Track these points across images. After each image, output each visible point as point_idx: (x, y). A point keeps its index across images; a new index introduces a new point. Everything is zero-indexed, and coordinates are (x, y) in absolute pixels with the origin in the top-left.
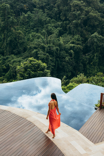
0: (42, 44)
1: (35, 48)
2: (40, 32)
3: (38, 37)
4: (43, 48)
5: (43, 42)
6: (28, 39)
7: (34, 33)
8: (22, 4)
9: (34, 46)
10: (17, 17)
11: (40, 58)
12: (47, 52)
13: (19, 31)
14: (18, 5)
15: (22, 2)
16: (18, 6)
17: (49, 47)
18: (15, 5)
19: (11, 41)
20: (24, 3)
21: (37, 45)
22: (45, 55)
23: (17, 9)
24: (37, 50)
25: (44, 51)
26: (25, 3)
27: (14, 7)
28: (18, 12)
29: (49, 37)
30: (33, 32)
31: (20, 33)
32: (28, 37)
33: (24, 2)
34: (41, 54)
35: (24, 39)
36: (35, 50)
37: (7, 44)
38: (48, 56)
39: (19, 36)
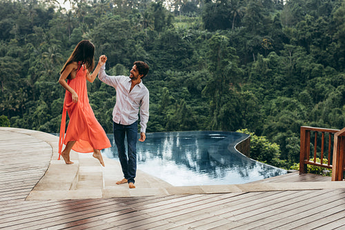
0: (299, 121)
1: (281, 129)
2: (297, 96)
3: (291, 107)
6: (268, 112)
7: (282, 98)
8: (258, 37)
9: (278, 124)
10: (246, 65)
11: (291, 151)
13: (248, 92)
14: (249, 39)
15: (258, 33)
16: (249, 42)
18: (243, 39)
19: (227, 113)
20: (262, 35)
21: (286, 123)
23: (247, 48)
24: (285, 134)
26: (266, 34)
27: (242, 43)
28: (250, 53)
29: (317, 106)
30: (281, 96)
31: (248, 97)
32: (269, 107)
33: (262, 32)
34: (294, 143)
35: (258, 110)
36: (280, 135)
37: (219, 120)
39: (246, 105)
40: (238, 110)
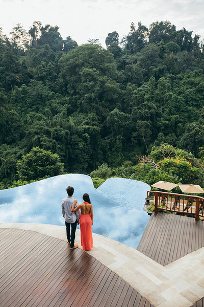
0: (46, 128)
1: (36, 133)
2: (41, 111)
3: (39, 118)
4: (48, 133)
5: (47, 124)
6: (26, 122)
7: (33, 113)
8: (13, 74)
9: (34, 130)
10: (7, 92)
11: (44, 146)
12: (54, 138)
13: (12, 111)
14: (7, 75)
15: (13, 72)
16: (7, 78)
17: (56, 130)
18: (4, 75)
20: (16, 73)
21: (39, 129)
22: (50, 142)
23: (7, 81)
24: (39, 136)
25: (49, 137)
26: (18, 72)
27: (3, 78)
28: (9, 85)
29: (55, 117)
30: (32, 111)
31: (13, 114)
32: (25, 119)
33: (15, 71)
34: (45, 141)
36: (36, 137)
38: (55, 143)
39: (12, 118)
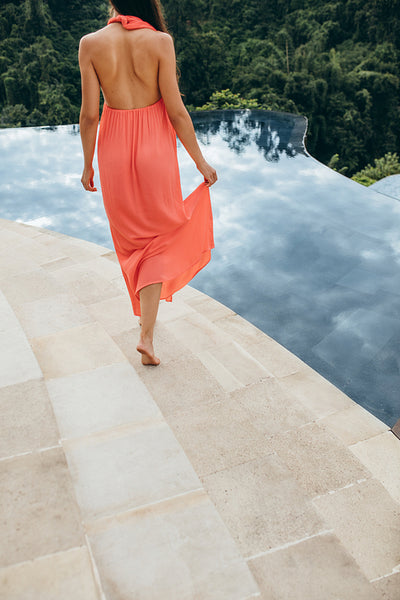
0: (278, 72)
1: (255, 84)
2: (273, 37)
3: (266, 52)
4: (279, 84)
5: (281, 67)
6: (237, 60)
7: (254, 41)
9: (251, 76)
12: (289, 97)
13: (211, 33)
17: (297, 79)
21: (261, 75)
22: (282, 103)
24: (260, 90)
25: (280, 92)
29: (299, 50)
30: (252, 37)
31: (212, 40)
32: (237, 53)
34: (271, 101)
35: (224, 57)
36: (254, 91)
38: (290, 107)
39: (209, 51)
40: (199, 58)
